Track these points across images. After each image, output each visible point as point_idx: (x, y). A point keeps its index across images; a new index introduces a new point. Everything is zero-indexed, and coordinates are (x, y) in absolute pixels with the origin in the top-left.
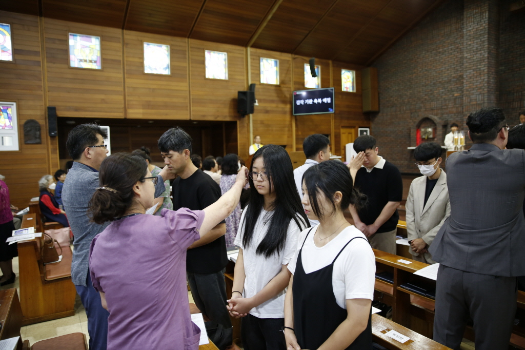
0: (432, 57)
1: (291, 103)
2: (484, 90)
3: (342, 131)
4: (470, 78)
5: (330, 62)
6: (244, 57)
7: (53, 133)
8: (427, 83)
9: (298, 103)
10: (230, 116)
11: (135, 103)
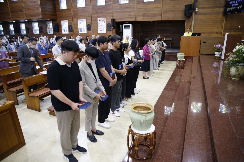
10: (181, 18)
11: (140, 15)
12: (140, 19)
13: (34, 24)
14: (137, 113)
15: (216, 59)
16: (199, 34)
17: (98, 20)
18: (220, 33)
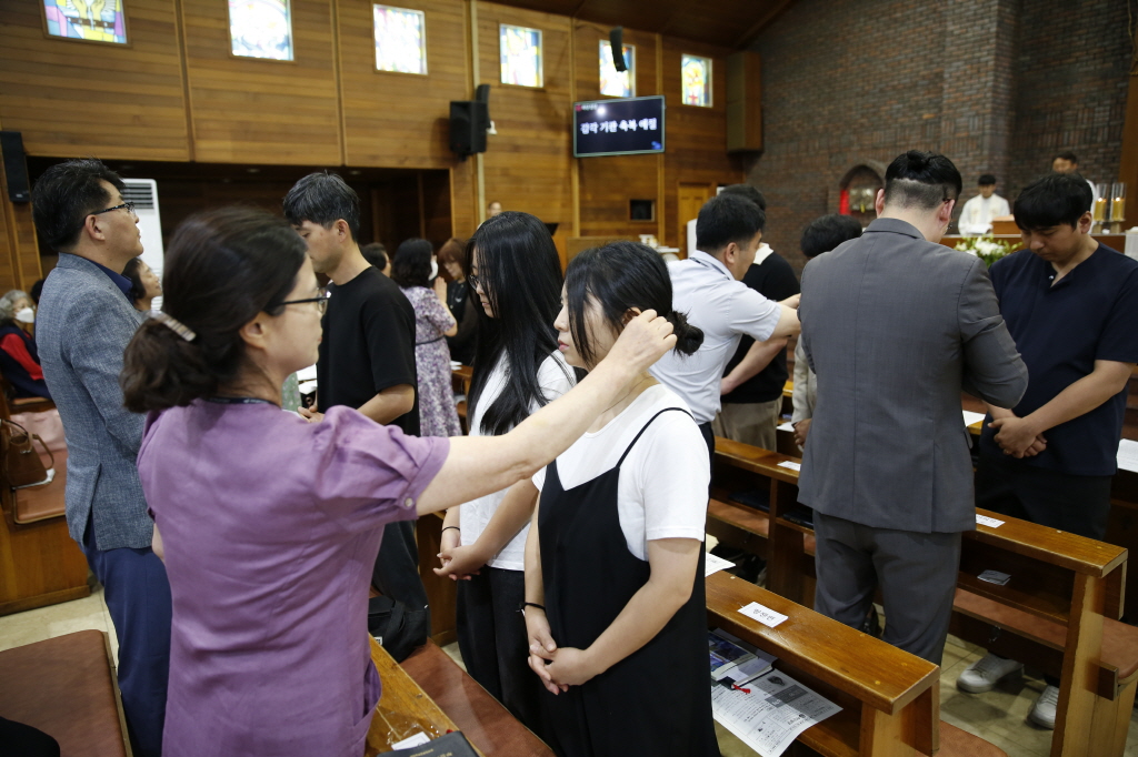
0: (878, 31)
1: (569, 130)
2: (984, 108)
3: (682, 192)
4: (958, 79)
5: (657, 37)
6: (464, 21)
7: (19, 196)
8: (867, 88)
9: (586, 129)
10: (432, 158)
11: (215, 125)
12: (218, 150)
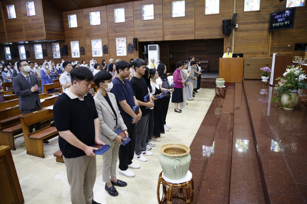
7: (135, 49)
10: (219, 36)
11: (168, 33)
12: (168, 38)
13: (36, 46)
14: (168, 157)
15: (264, 85)
16: (241, 55)
17: (117, 39)
18: (267, 53)
